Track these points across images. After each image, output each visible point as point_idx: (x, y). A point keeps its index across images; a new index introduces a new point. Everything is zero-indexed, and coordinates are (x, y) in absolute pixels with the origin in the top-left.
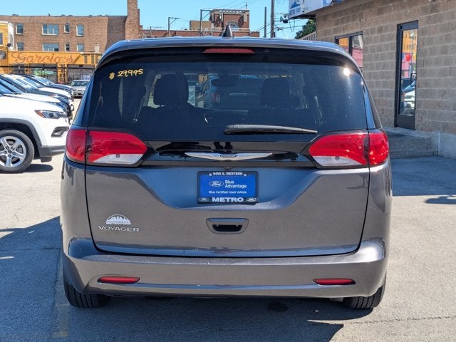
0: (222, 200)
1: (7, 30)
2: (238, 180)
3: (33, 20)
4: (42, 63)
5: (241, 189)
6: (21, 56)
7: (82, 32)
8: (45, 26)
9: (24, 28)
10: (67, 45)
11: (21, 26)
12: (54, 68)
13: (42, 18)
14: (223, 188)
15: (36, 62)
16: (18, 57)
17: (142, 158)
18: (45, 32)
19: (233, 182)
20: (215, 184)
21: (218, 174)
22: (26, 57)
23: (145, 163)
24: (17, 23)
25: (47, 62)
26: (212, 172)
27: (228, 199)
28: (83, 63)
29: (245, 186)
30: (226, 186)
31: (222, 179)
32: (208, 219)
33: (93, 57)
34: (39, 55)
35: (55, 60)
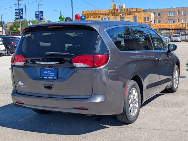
0: (46, 78)
1: (151, 15)
2: (52, 71)
3: (165, 11)
4: (164, 28)
5: (52, 74)
6: (156, 25)
7: (185, 14)
8: (169, 13)
9: (161, 14)
10: (178, 20)
11: (160, 13)
12: (169, 29)
13: (168, 9)
14: (47, 74)
15: (162, 28)
16: (155, 26)
17: (25, 63)
18: (169, 15)
19: (50, 72)
20: (45, 72)
21: (46, 69)
22: (158, 26)
23: (26, 65)
24: (158, 12)
25: (166, 27)
26: (44, 68)
27: (48, 77)
28: (181, 27)
29: (53, 73)
30: (48, 73)
31: (47, 71)
32: (43, 84)
33: (186, 24)
34: (163, 25)
35: (169, 26)
